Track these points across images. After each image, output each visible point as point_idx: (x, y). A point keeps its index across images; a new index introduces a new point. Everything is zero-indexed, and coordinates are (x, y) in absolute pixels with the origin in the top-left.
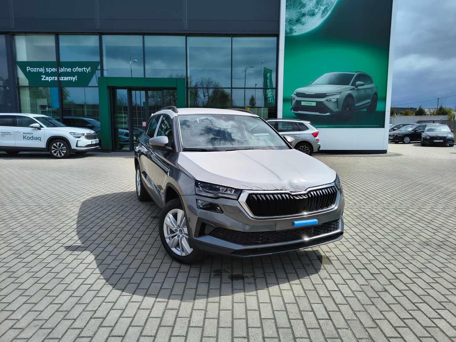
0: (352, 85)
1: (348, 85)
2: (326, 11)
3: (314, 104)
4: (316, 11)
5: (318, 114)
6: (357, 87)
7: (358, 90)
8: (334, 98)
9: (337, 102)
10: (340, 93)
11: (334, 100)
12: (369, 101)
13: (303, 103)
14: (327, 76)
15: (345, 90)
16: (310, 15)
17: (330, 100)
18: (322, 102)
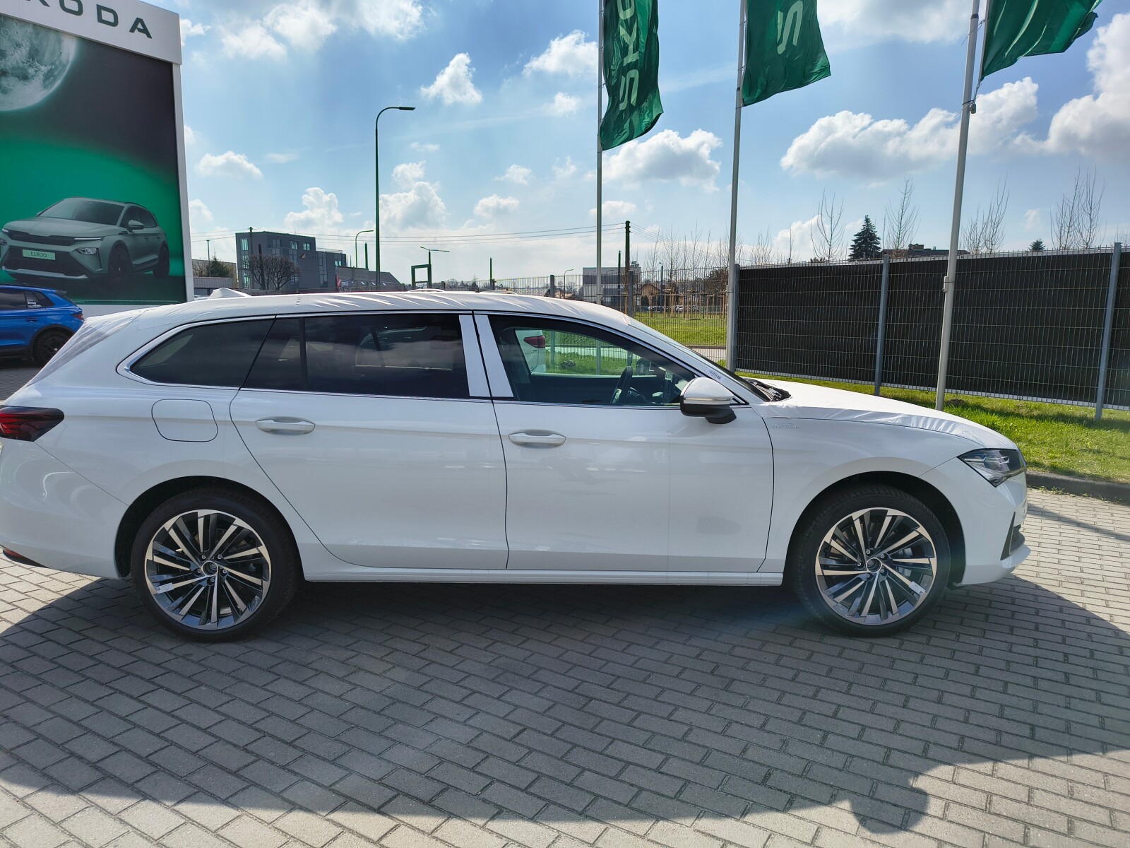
0: (122, 225)
1: (115, 224)
2: (52, 78)
3: (51, 257)
4: (31, 71)
5: (62, 276)
6: (130, 230)
7: (135, 235)
8: (91, 248)
9: (98, 254)
10: (102, 238)
11: (91, 252)
12: (156, 256)
13: (26, 254)
14: (69, 204)
15: (110, 233)
16: (18, 77)
17: (84, 251)
18: (67, 253)
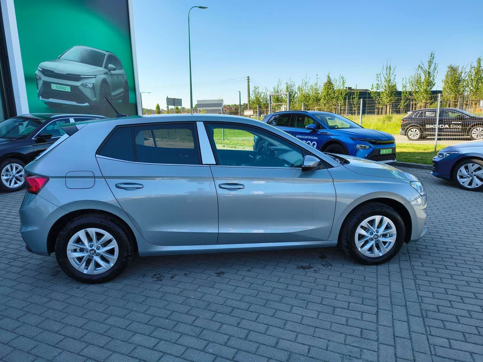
0: (106, 67)
1: (101, 66)
3: (68, 89)
5: (74, 103)
6: (110, 70)
7: (112, 75)
8: (90, 83)
9: (93, 88)
10: (95, 76)
11: (91, 86)
12: (122, 90)
13: (54, 87)
14: (76, 51)
15: (99, 73)
17: (86, 86)
18: (77, 87)
